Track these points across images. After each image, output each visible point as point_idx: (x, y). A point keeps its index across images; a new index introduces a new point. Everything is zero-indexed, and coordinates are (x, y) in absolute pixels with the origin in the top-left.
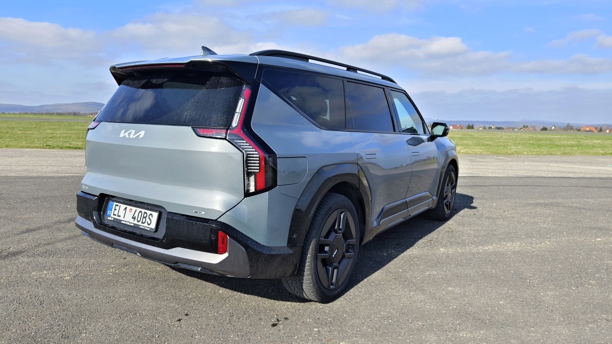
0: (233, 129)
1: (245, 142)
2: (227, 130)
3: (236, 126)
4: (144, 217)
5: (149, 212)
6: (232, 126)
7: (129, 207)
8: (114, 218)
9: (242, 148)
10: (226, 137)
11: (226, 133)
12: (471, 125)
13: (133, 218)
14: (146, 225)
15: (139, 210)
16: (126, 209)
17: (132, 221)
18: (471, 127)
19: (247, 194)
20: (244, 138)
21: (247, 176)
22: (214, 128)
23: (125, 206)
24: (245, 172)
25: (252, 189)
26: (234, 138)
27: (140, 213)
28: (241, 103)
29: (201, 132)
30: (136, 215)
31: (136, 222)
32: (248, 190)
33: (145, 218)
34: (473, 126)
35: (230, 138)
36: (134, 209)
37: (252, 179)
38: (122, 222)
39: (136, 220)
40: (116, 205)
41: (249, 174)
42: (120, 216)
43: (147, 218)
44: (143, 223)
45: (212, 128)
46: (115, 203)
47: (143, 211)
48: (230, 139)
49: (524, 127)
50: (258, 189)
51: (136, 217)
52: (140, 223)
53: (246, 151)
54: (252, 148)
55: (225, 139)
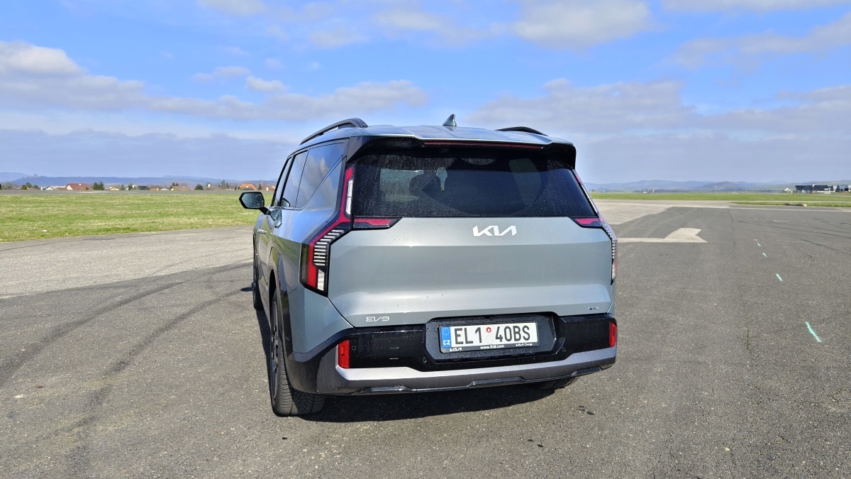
4: (515, 333)
5: (521, 325)
7: (483, 328)
8: (462, 347)
12: (98, 183)
13: (497, 338)
14: (522, 341)
15: (502, 326)
16: (479, 330)
17: (498, 342)
18: (99, 187)
19: (612, 282)
21: (612, 264)
23: (476, 327)
24: (611, 260)
27: (507, 329)
30: (501, 333)
31: (504, 342)
33: (518, 333)
34: (102, 185)
36: (494, 327)
38: (482, 348)
39: (504, 340)
40: (456, 330)
42: (472, 342)
43: (521, 332)
44: (516, 340)
46: (452, 329)
47: (511, 325)
49: (174, 185)
51: (503, 336)
52: (513, 342)
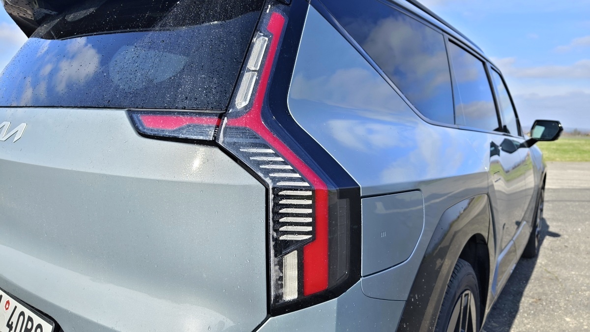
0: (238, 114)
1: (271, 151)
2: (221, 117)
3: (246, 107)
4: (27, 329)
5: (37, 320)
6: (234, 106)
7: (5, 297)
9: (262, 170)
10: (216, 137)
11: (218, 126)
13: (8, 325)
15: (20, 307)
19: (276, 307)
20: (268, 139)
21: (276, 256)
22: (183, 114)
24: (272, 243)
25: (291, 293)
26: (241, 140)
27: (22, 317)
28: (260, 45)
29: (149, 124)
30: (14, 320)
32: (279, 297)
35: (228, 140)
36: (13, 302)
37: (291, 260)
41: (282, 248)
45: (179, 113)
47: (28, 312)
48: (229, 144)
50: (310, 291)
51: (14, 326)
53: (274, 179)
54: (293, 171)
55: (213, 143)
